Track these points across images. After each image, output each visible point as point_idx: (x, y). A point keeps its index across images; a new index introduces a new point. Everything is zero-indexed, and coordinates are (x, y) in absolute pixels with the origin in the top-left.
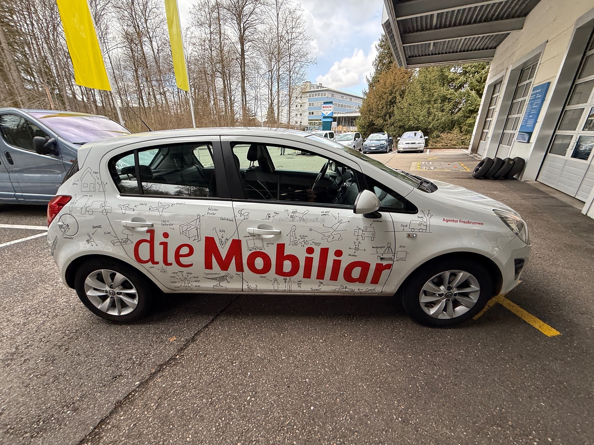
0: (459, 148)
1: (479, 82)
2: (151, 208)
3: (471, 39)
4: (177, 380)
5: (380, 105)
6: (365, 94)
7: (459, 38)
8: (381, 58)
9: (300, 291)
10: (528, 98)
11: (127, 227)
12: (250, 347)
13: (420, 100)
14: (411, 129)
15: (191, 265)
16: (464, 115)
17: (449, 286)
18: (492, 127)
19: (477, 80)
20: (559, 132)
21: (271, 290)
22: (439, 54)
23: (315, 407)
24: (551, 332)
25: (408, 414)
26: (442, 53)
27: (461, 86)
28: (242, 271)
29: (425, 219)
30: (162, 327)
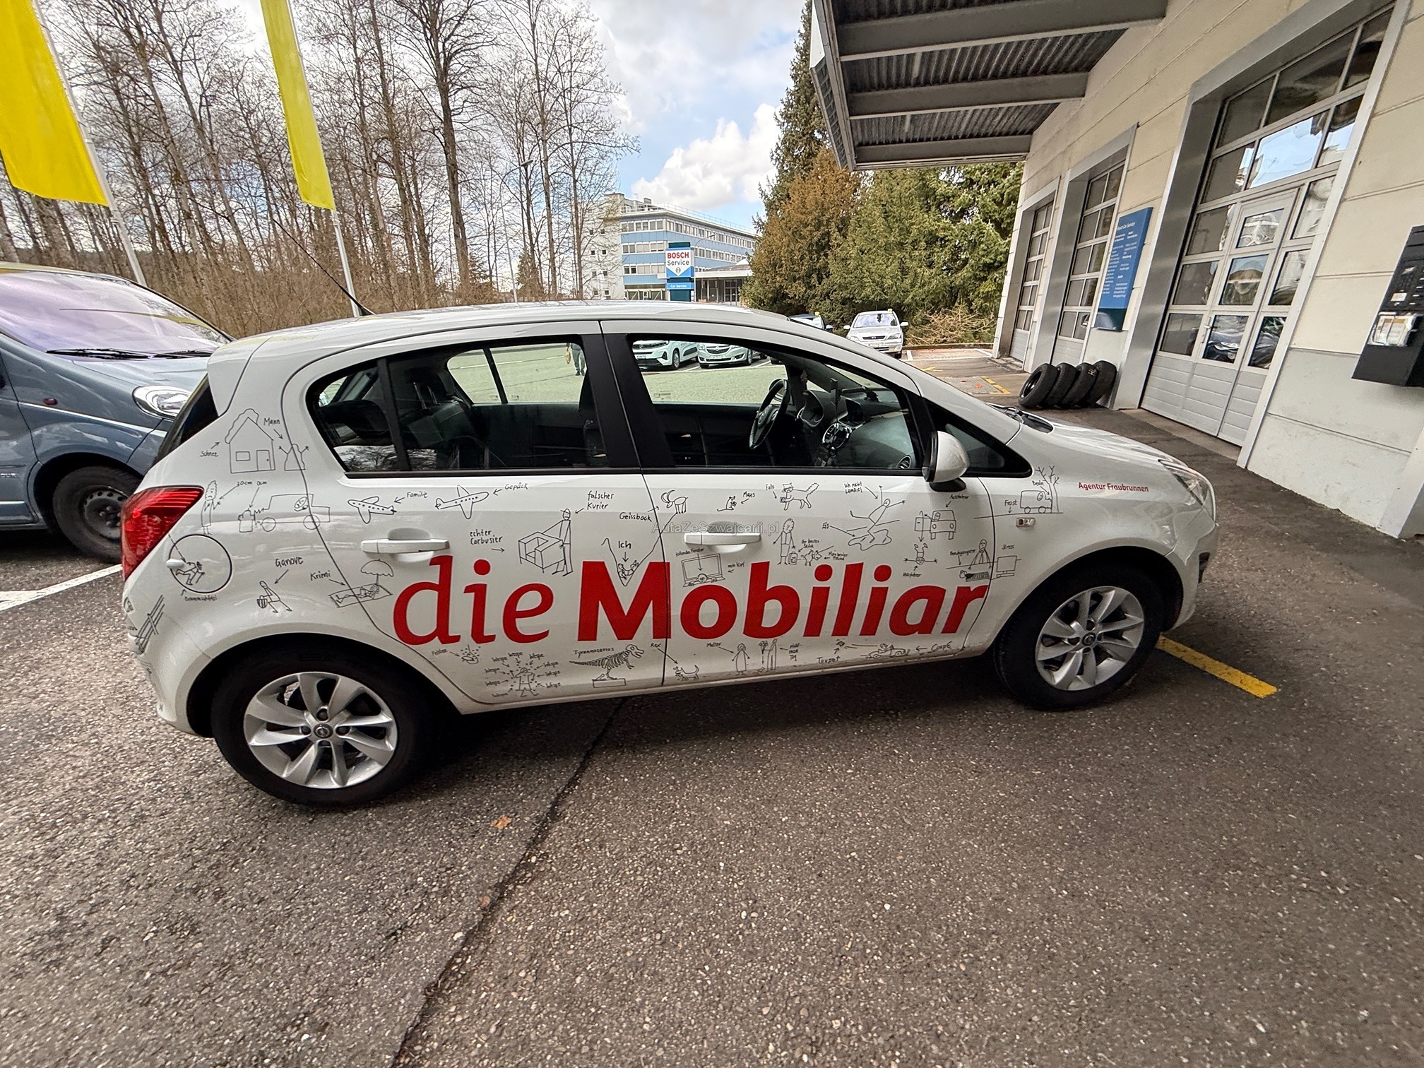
0: (969, 347)
1: (999, 204)
2: (439, 502)
3: (985, 113)
4: (558, 909)
5: (797, 253)
6: (759, 225)
7: (963, 109)
8: (788, 145)
9: (795, 668)
10: (1110, 239)
11: (376, 556)
12: (700, 810)
13: (882, 241)
14: (869, 306)
15: (545, 634)
16: (975, 275)
17: (1089, 622)
18: (1041, 299)
19: (994, 200)
20: (1175, 309)
21: (730, 673)
22: (921, 140)
23: (892, 904)
24: (1262, 689)
25: (1075, 879)
26: (928, 140)
27: (963, 212)
28: (667, 634)
29: (1046, 486)
30: (463, 800)
